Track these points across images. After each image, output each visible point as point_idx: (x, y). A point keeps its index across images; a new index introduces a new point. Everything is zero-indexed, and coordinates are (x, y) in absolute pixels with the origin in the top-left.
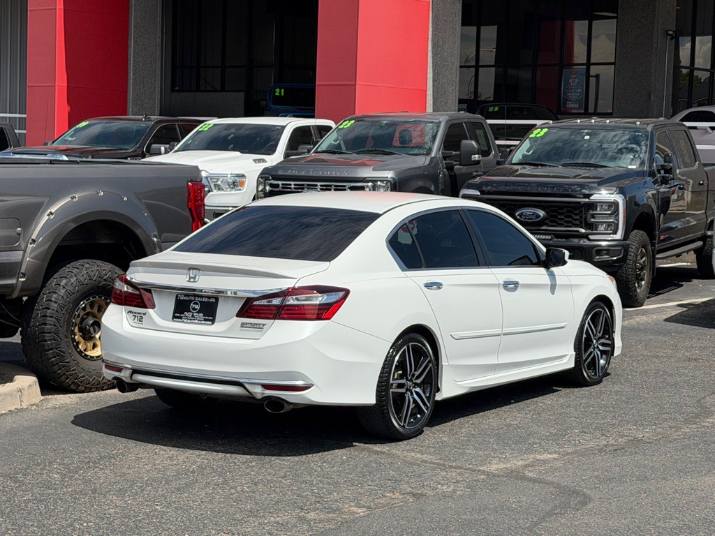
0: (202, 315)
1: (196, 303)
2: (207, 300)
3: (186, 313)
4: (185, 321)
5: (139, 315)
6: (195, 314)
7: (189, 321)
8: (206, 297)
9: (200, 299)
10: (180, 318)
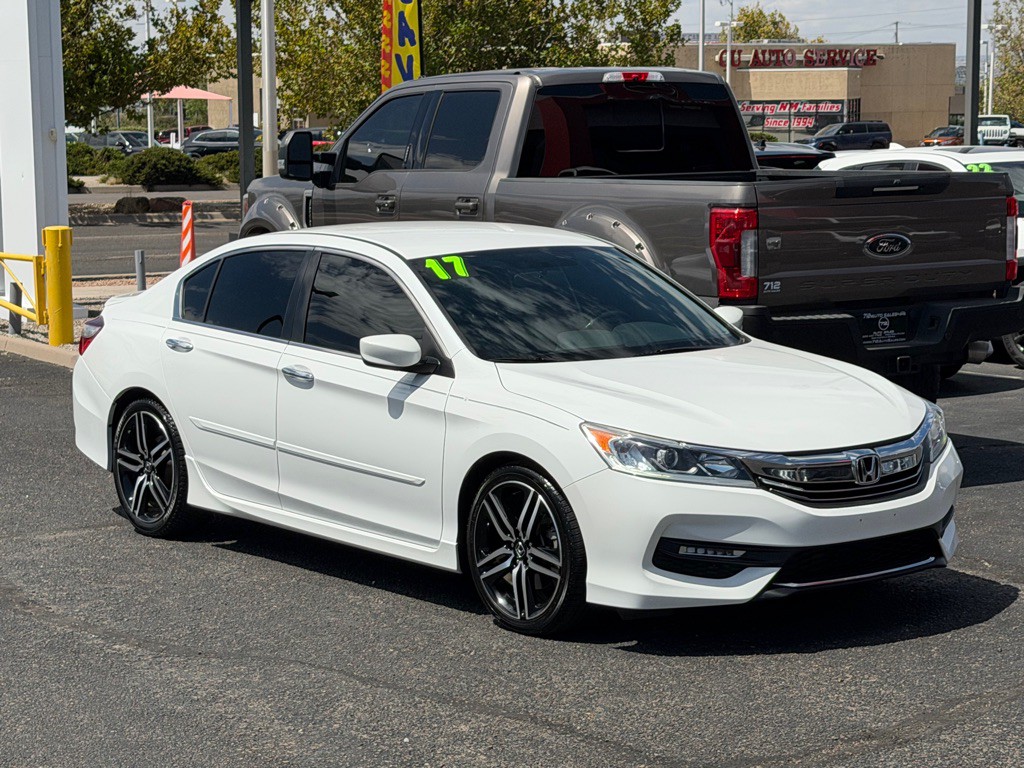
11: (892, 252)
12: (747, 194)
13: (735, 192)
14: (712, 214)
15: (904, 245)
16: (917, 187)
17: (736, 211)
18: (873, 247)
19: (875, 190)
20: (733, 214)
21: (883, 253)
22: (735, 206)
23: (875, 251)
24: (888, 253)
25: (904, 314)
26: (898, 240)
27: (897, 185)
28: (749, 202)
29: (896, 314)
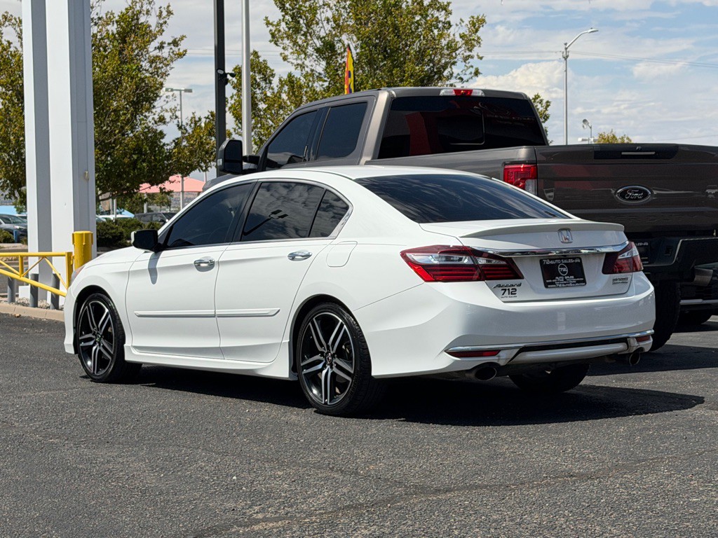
0: (573, 277)
1: (562, 267)
2: (572, 261)
3: (557, 278)
4: (560, 285)
5: (511, 288)
6: (566, 278)
7: (563, 285)
8: (571, 258)
9: (565, 261)
10: (553, 283)
11: (637, 199)
12: (529, 155)
13: (522, 152)
14: (505, 169)
15: (646, 194)
16: (653, 153)
17: (522, 166)
18: (623, 195)
19: (623, 153)
20: (520, 168)
21: (630, 199)
22: (520, 163)
23: (624, 198)
24: (633, 200)
25: (647, 244)
26: (640, 191)
27: (638, 151)
28: (531, 159)
29: (641, 244)
